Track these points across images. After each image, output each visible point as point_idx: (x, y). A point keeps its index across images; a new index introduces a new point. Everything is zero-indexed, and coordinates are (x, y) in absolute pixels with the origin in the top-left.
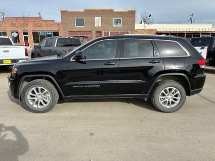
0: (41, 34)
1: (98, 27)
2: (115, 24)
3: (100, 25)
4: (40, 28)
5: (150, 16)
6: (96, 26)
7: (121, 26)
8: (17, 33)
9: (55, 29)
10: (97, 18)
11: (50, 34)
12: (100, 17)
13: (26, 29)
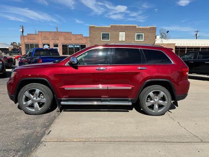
0: (70, 46)
1: (122, 41)
2: (137, 39)
3: (124, 40)
4: (69, 41)
5: (167, 32)
6: (120, 40)
7: (143, 40)
8: (49, 45)
9: (83, 42)
10: (121, 33)
11: (78, 46)
12: (124, 33)
13: (57, 42)
